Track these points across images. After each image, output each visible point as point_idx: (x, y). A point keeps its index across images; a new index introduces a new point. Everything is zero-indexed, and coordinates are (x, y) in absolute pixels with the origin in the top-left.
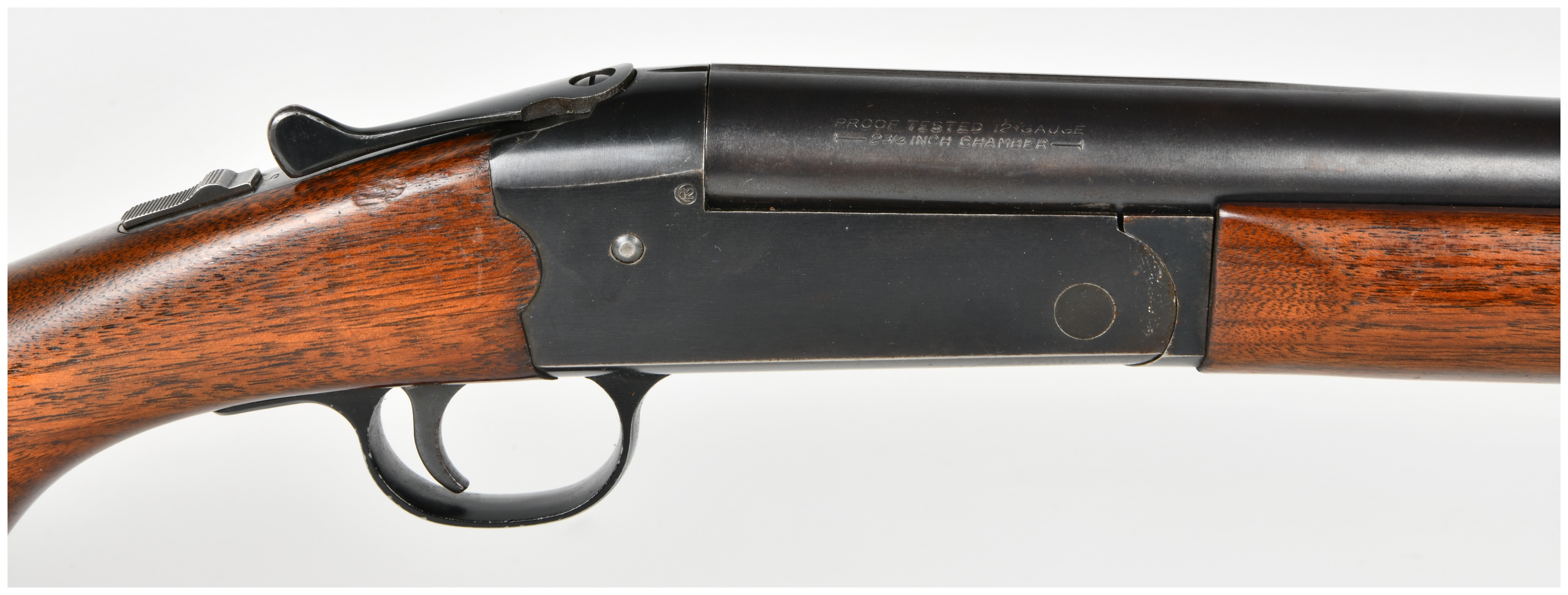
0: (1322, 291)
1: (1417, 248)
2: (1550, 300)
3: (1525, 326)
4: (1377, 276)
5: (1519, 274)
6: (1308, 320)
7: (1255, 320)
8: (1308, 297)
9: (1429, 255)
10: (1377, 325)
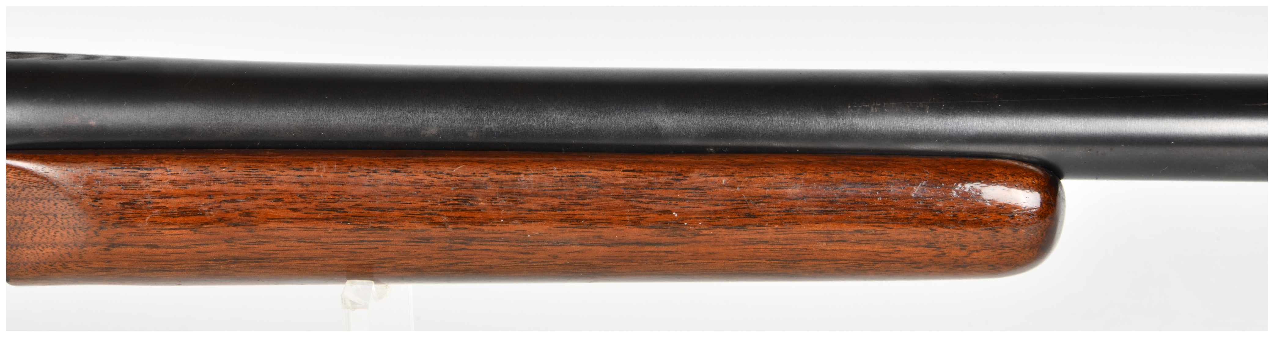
0: (76, 220)
1: (147, 184)
2: (252, 221)
3: (238, 242)
4: (116, 206)
5: (227, 202)
6: (71, 243)
7: (32, 244)
8: (67, 224)
9: (157, 190)
10: (124, 245)
